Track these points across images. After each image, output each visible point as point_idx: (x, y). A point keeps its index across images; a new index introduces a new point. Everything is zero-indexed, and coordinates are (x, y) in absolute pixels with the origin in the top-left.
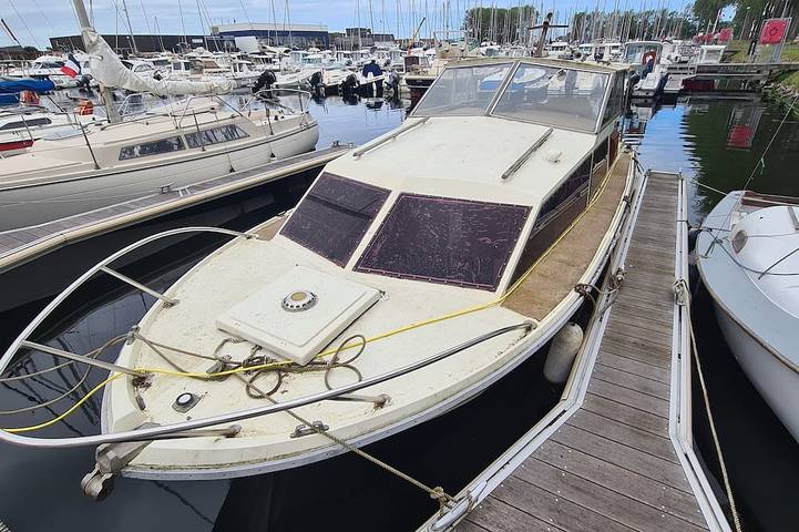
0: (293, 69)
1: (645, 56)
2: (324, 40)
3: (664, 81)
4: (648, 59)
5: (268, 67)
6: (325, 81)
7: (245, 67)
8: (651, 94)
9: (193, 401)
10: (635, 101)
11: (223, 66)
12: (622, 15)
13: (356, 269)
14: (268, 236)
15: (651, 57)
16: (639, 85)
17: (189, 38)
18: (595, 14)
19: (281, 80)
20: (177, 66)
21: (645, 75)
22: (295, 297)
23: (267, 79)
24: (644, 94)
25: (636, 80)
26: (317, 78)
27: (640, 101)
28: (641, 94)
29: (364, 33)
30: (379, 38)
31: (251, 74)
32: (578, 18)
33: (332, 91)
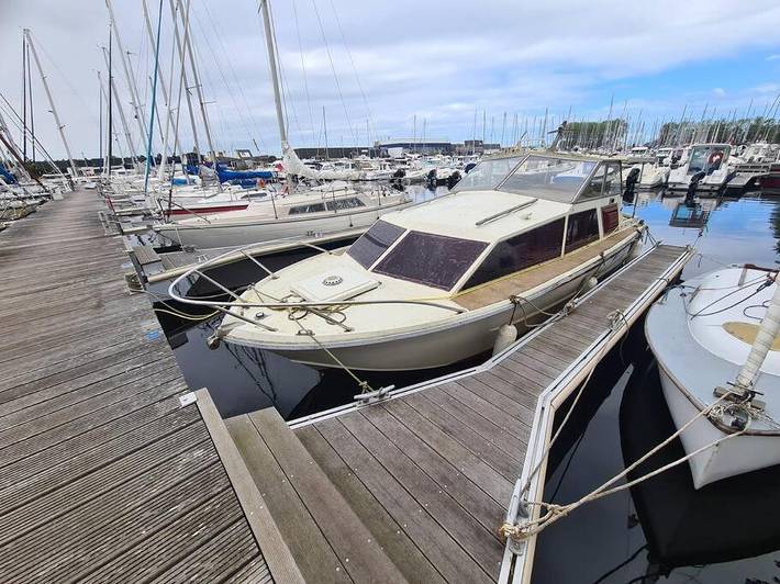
0: (419, 168)
1: (713, 155)
2: (448, 149)
3: (730, 177)
4: (715, 159)
5: (403, 167)
6: (438, 177)
7: (387, 167)
8: (716, 188)
9: (263, 316)
10: (699, 194)
11: (374, 166)
12: (713, 123)
13: (373, 271)
14: (340, 254)
15: (718, 157)
16: (704, 180)
17: (360, 149)
18: (685, 124)
19: (409, 175)
20: (347, 167)
21: (710, 172)
22: (330, 278)
23: (401, 174)
24: (709, 188)
25: (702, 176)
26: (433, 173)
27: (703, 194)
28: (705, 188)
29: (477, 144)
30: (487, 147)
31: (390, 171)
32: (667, 128)
33: (442, 182)
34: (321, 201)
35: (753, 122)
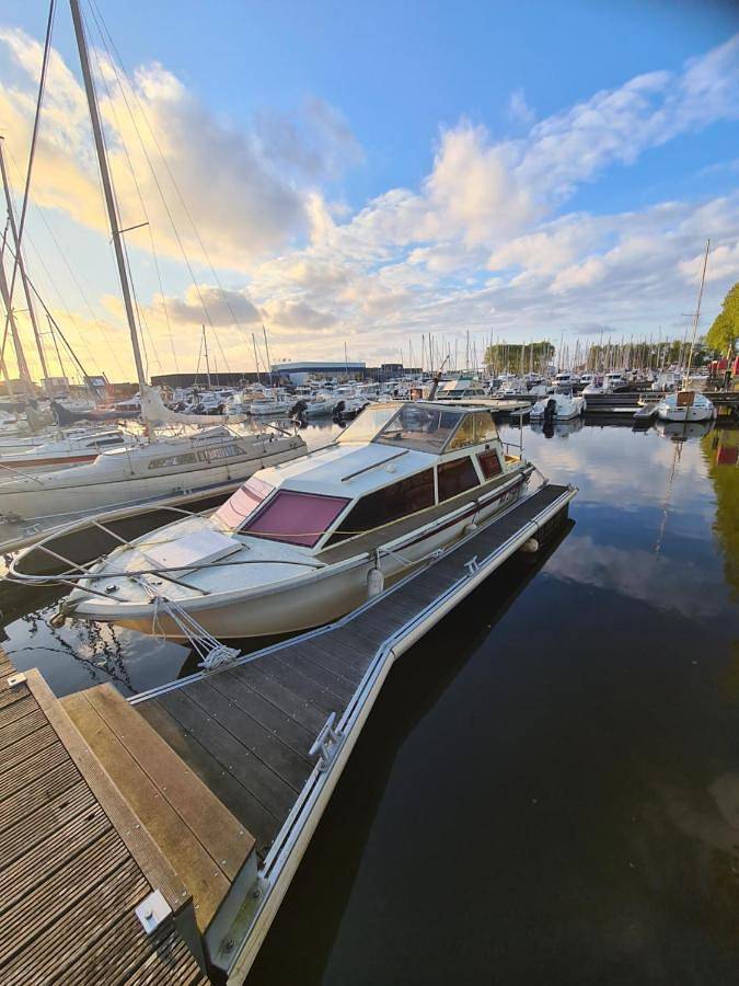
2: (363, 374)
5: (305, 397)
6: (347, 409)
19: (311, 407)
26: (341, 405)
29: (396, 368)
31: (289, 402)
34: (191, 451)
35: (672, 346)
